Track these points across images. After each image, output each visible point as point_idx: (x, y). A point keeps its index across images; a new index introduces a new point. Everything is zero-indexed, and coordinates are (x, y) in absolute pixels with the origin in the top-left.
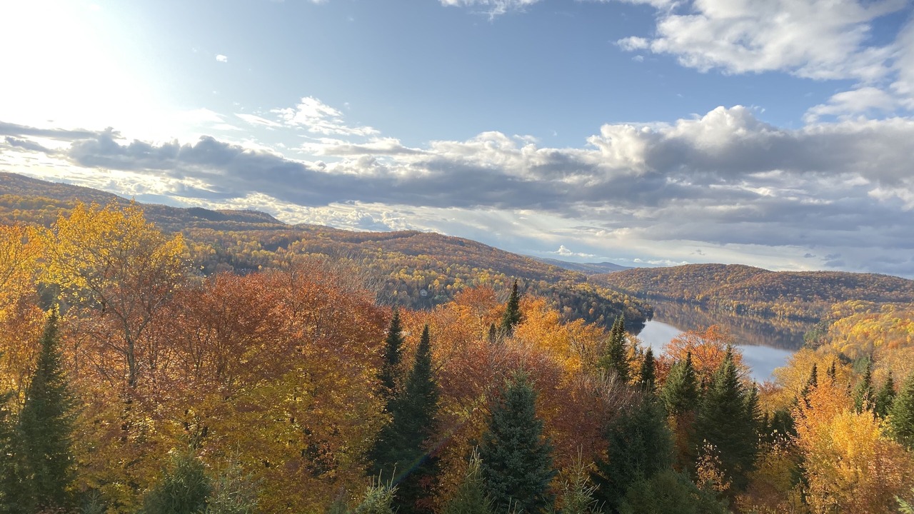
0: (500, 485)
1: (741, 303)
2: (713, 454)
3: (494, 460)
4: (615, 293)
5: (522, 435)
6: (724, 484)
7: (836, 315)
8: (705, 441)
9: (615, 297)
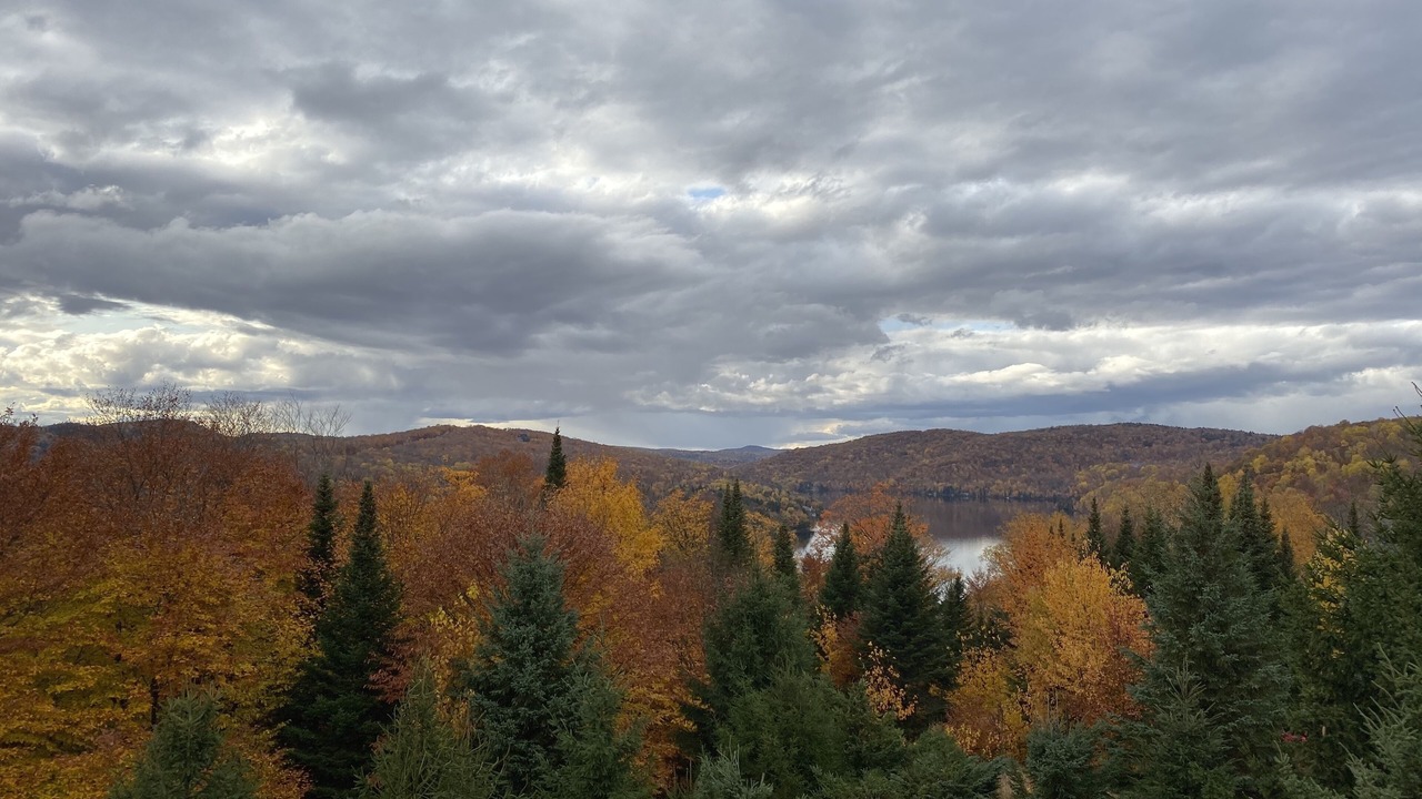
0: (504, 725)
1: (949, 485)
2: (885, 662)
3: (494, 687)
4: (766, 488)
5: (538, 639)
6: (905, 706)
7: (1082, 487)
8: (870, 644)
9: (767, 494)
